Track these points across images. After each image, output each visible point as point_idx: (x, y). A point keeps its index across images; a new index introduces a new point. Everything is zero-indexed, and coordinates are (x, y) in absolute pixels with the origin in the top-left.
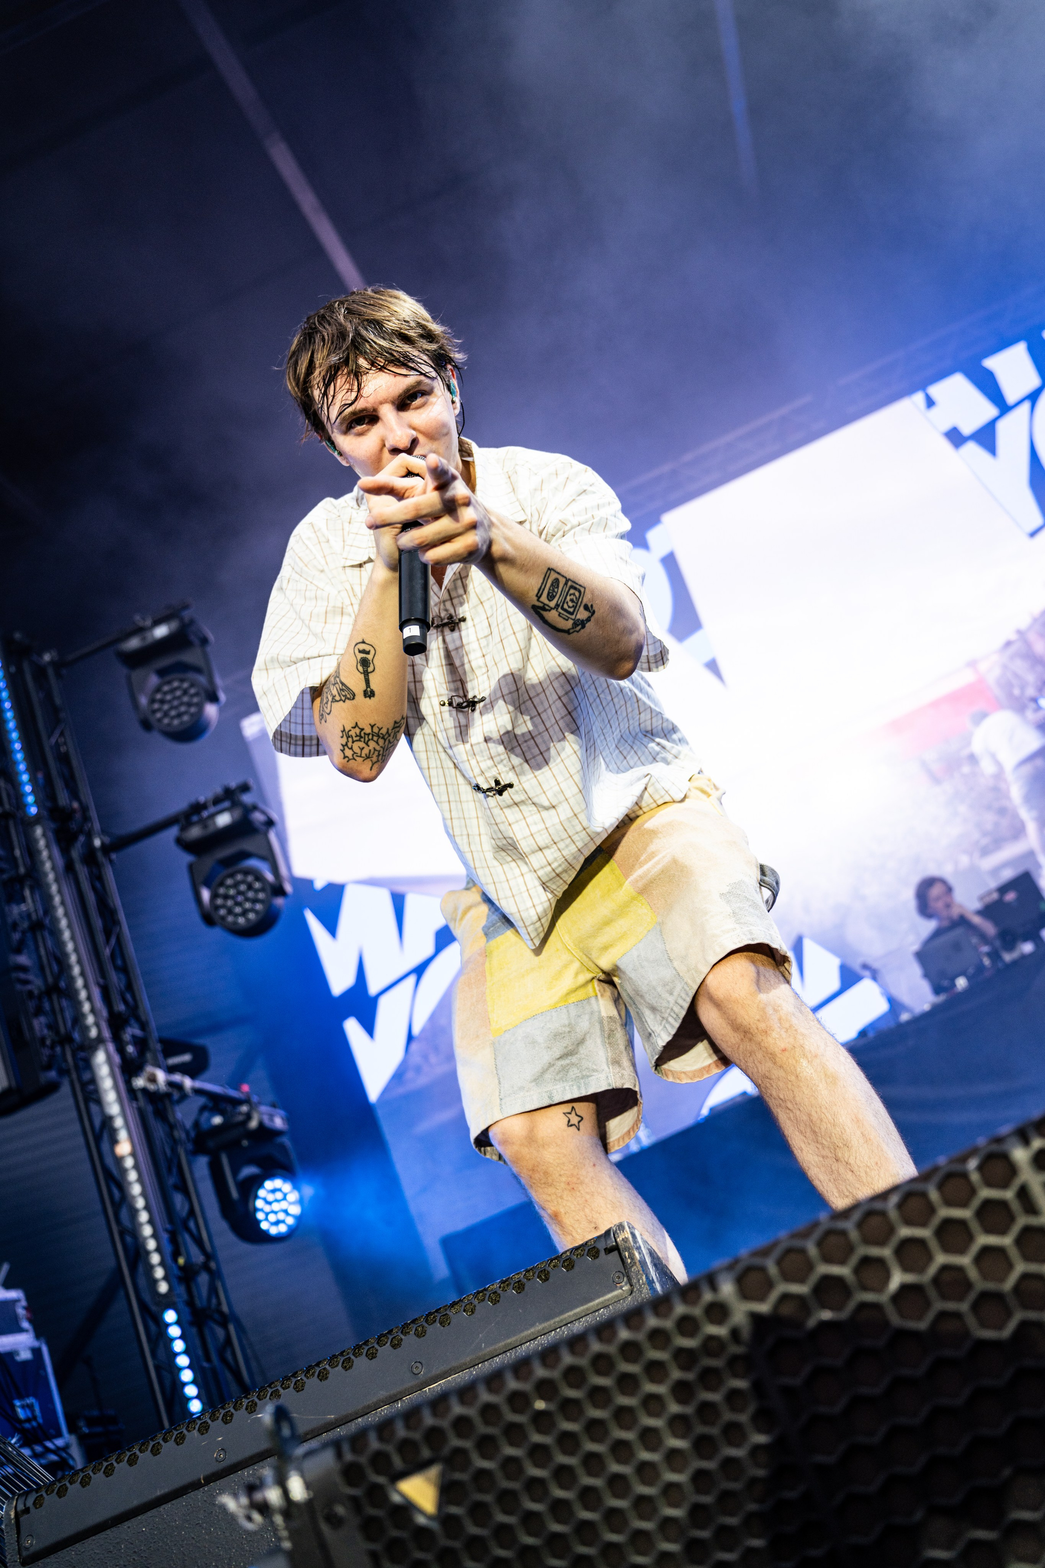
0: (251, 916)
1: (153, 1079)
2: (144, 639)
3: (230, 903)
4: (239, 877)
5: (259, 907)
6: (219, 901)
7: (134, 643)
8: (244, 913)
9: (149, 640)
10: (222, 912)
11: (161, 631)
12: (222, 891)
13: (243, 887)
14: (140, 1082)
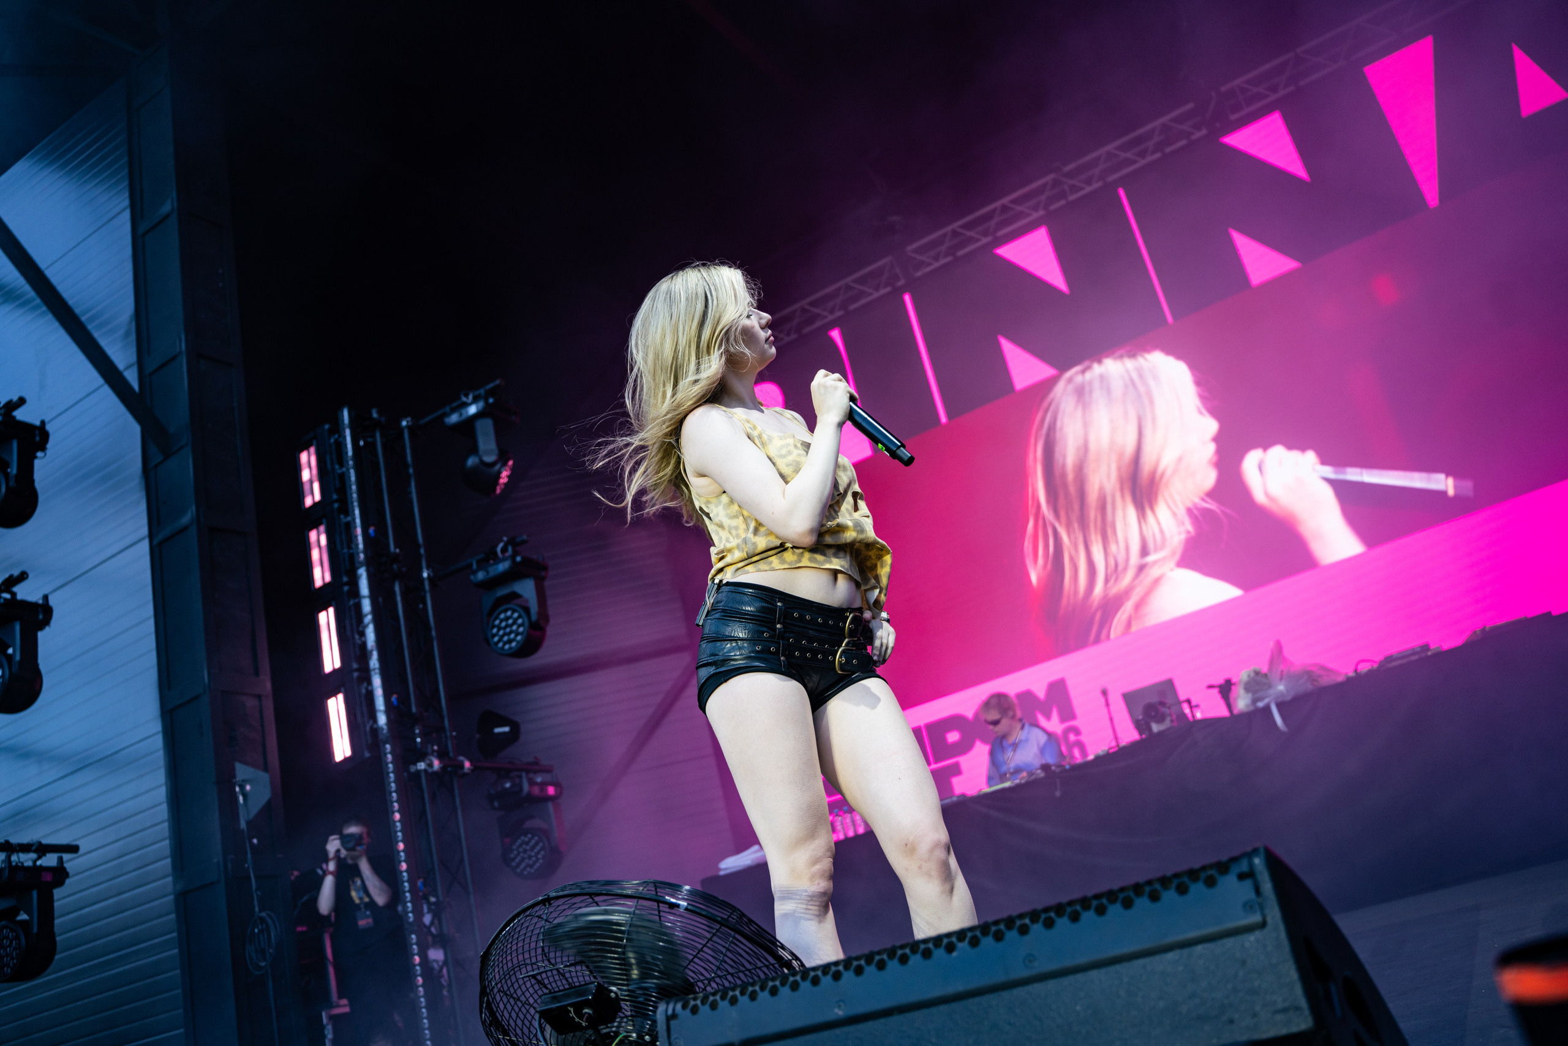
0: (514, 644)
1: (431, 765)
2: (461, 415)
3: (501, 632)
4: (509, 613)
5: (519, 638)
6: (495, 630)
7: (454, 418)
8: (510, 641)
9: (464, 416)
10: (496, 639)
11: (473, 410)
12: (497, 622)
13: (510, 621)
14: (422, 766)
